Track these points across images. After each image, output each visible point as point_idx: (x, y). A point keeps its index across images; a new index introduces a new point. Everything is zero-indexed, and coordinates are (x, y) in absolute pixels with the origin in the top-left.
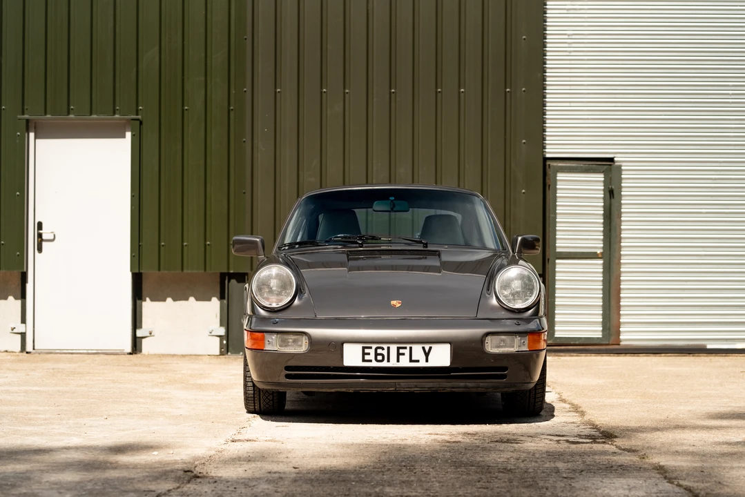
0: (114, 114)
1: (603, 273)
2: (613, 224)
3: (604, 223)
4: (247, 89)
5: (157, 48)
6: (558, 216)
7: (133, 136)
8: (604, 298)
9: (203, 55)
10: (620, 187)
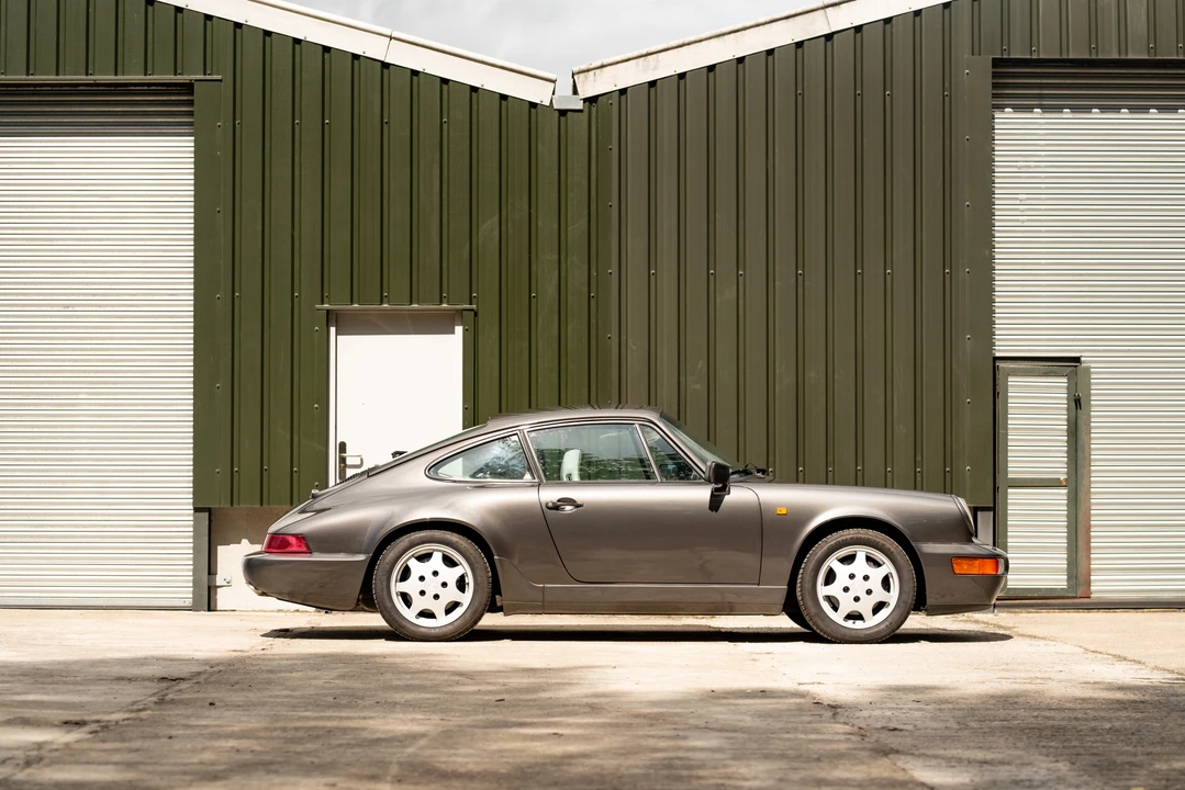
0: (441, 303)
1: (1067, 505)
2: (1079, 442)
3: (1067, 442)
4: (613, 270)
5: (496, 218)
6: (1010, 432)
7: (465, 331)
8: (1068, 538)
9: (556, 226)
10: (1090, 395)
